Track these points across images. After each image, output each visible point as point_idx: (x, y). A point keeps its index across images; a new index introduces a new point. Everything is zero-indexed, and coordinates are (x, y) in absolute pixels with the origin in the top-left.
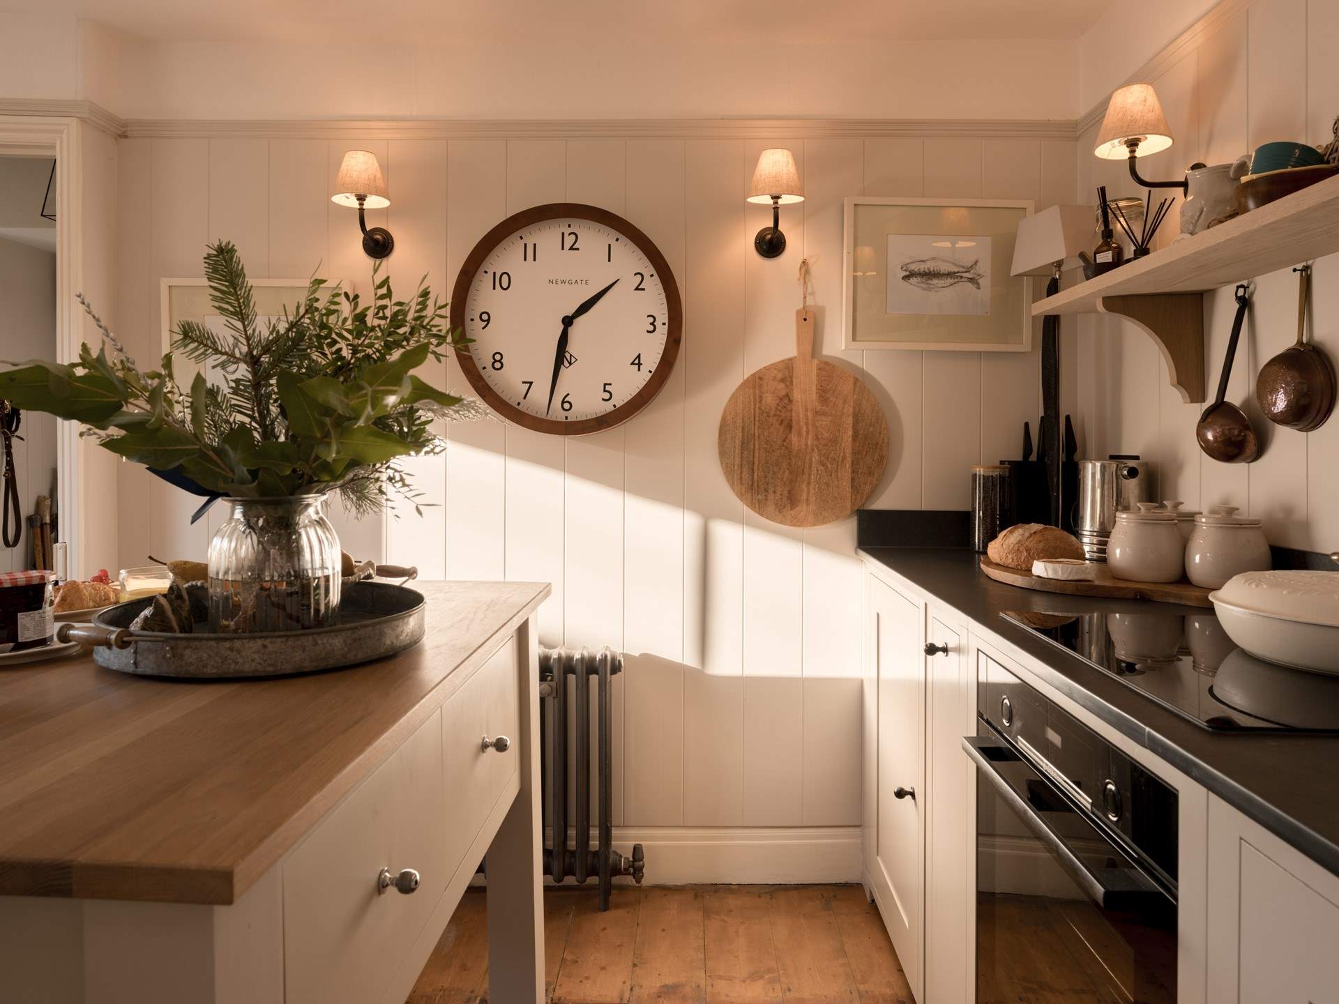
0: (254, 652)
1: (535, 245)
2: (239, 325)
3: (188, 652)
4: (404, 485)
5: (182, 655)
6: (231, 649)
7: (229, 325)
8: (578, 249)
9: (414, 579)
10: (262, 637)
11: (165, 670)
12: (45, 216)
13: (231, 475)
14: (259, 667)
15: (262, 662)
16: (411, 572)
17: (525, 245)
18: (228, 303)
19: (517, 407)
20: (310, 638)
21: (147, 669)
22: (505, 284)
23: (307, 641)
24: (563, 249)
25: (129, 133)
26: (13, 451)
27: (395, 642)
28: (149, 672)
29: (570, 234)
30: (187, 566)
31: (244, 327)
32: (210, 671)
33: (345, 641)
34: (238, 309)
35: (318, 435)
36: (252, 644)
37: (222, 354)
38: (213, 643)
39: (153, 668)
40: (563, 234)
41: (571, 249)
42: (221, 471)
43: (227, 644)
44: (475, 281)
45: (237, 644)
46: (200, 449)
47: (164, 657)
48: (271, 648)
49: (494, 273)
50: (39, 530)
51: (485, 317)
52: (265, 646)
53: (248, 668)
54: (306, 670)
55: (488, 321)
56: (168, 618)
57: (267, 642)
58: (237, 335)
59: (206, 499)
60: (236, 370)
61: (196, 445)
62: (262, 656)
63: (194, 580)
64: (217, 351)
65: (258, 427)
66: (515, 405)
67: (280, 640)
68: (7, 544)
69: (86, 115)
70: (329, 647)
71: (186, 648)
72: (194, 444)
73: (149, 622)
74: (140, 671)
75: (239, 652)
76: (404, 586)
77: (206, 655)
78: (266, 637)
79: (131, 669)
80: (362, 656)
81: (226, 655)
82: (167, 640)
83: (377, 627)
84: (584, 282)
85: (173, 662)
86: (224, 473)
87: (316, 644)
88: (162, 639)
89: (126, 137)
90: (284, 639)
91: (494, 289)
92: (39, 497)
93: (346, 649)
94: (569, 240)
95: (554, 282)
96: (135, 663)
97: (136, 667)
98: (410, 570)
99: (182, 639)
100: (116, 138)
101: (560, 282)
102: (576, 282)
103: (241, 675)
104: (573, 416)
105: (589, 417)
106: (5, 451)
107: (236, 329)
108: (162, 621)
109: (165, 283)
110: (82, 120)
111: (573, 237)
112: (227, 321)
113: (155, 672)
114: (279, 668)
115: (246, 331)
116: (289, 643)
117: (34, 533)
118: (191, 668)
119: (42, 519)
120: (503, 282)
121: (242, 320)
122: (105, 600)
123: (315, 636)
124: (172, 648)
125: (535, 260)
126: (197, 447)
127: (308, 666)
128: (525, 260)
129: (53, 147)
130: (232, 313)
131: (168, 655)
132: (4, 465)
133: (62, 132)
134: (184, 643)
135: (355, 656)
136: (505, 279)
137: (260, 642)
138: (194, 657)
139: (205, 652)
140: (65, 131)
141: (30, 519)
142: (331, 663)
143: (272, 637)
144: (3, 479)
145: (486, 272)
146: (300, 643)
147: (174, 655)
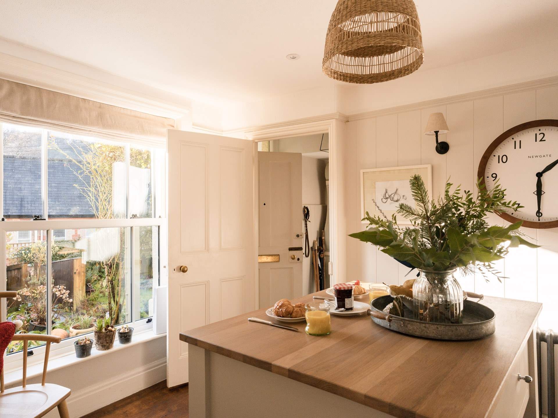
0: (433, 330)
1: (520, 141)
2: (422, 205)
3: (409, 326)
4: (491, 268)
5: (407, 326)
6: (425, 327)
7: (418, 205)
8: (545, 140)
9: (482, 300)
10: (436, 324)
11: (401, 330)
12: (321, 150)
13: (423, 262)
14: (435, 335)
15: (436, 334)
16: (481, 296)
17: (515, 142)
18: (418, 197)
19: (512, 215)
20: (455, 327)
21: (394, 329)
22: (504, 160)
23: (454, 328)
24: (536, 141)
25: (349, 120)
26: (307, 225)
27: (487, 332)
28: (395, 330)
29: (540, 134)
30: (397, 288)
31: (424, 205)
32: (417, 334)
33: (468, 330)
34: (421, 199)
35: (460, 250)
36: (433, 326)
37: (415, 215)
38: (418, 324)
39: (396, 329)
40: (536, 134)
41: (541, 140)
42: (419, 260)
43: (424, 325)
44: (489, 160)
45: (427, 325)
46: (414, 253)
47: (401, 325)
48: (439, 329)
49: (499, 156)
50: (314, 252)
51: (494, 175)
52: (438, 328)
53: (432, 335)
54: (453, 339)
55: (496, 177)
56: (398, 310)
57: (438, 326)
58: (421, 208)
59: (412, 268)
60: (387, 201)
61: (413, 252)
62: (436, 332)
63: (401, 295)
64: (413, 214)
65: (430, 243)
66: (511, 214)
67: (443, 326)
68: (306, 256)
69: (338, 117)
70: (462, 331)
71: (408, 324)
72: (412, 251)
73: (392, 310)
74: (391, 328)
75: (428, 329)
76: (479, 303)
77: (416, 328)
78: (438, 325)
79: (388, 327)
80: (474, 337)
81: (423, 329)
82: (402, 320)
83: (480, 325)
84: (548, 156)
85: (404, 328)
86: (421, 261)
87: (457, 330)
88: (400, 319)
89: (348, 121)
90: (445, 326)
91: (499, 163)
92: (314, 241)
93: (468, 333)
94: (540, 137)
95: (531, 157)
96: (390, 326)
97: (390, 327)
98: (480, 296)
99: (407, 320)
100: (345, 123)
101: (534, 157)
102: (544, 156)
103: (429, 337)
104: (542, 220)
105: (553, 220)
106: (305, 226)
107: (421, 206)
108: (396, 310)
109: (362, 171)
110: (336, 119)
111: (542, 135)
112: (418, 203)
113: (397, 330)
114: (443, 337)
115: (425, 207)
116: (447, 328)
117: (313, 252)
118: (410, 331)
119: (315, 248)
120: (504, 159)
121: (423, 202)
122: (361, 292)
123: (456, 327)
124: (403, 323)
125: (520, 148)
126: (413, 253)
127: (454, 338)
128: (515, 148)
129: (328, 130)
130: (420, 201)
131: (402, 325)
132: (305, 230)
133: (330, 124)
134: (408, 322)
135: (472, 336)
136: (505, 158)
137: (436, 326)
138: (412, 328)
139: (415, 326)
140: (332, 124)
141: (311, 248)
142: (463, 338)
143: (440, 325)
144: (305, 235)
145: (494, 156)
146: (451, 328)
147: (404, 326)
